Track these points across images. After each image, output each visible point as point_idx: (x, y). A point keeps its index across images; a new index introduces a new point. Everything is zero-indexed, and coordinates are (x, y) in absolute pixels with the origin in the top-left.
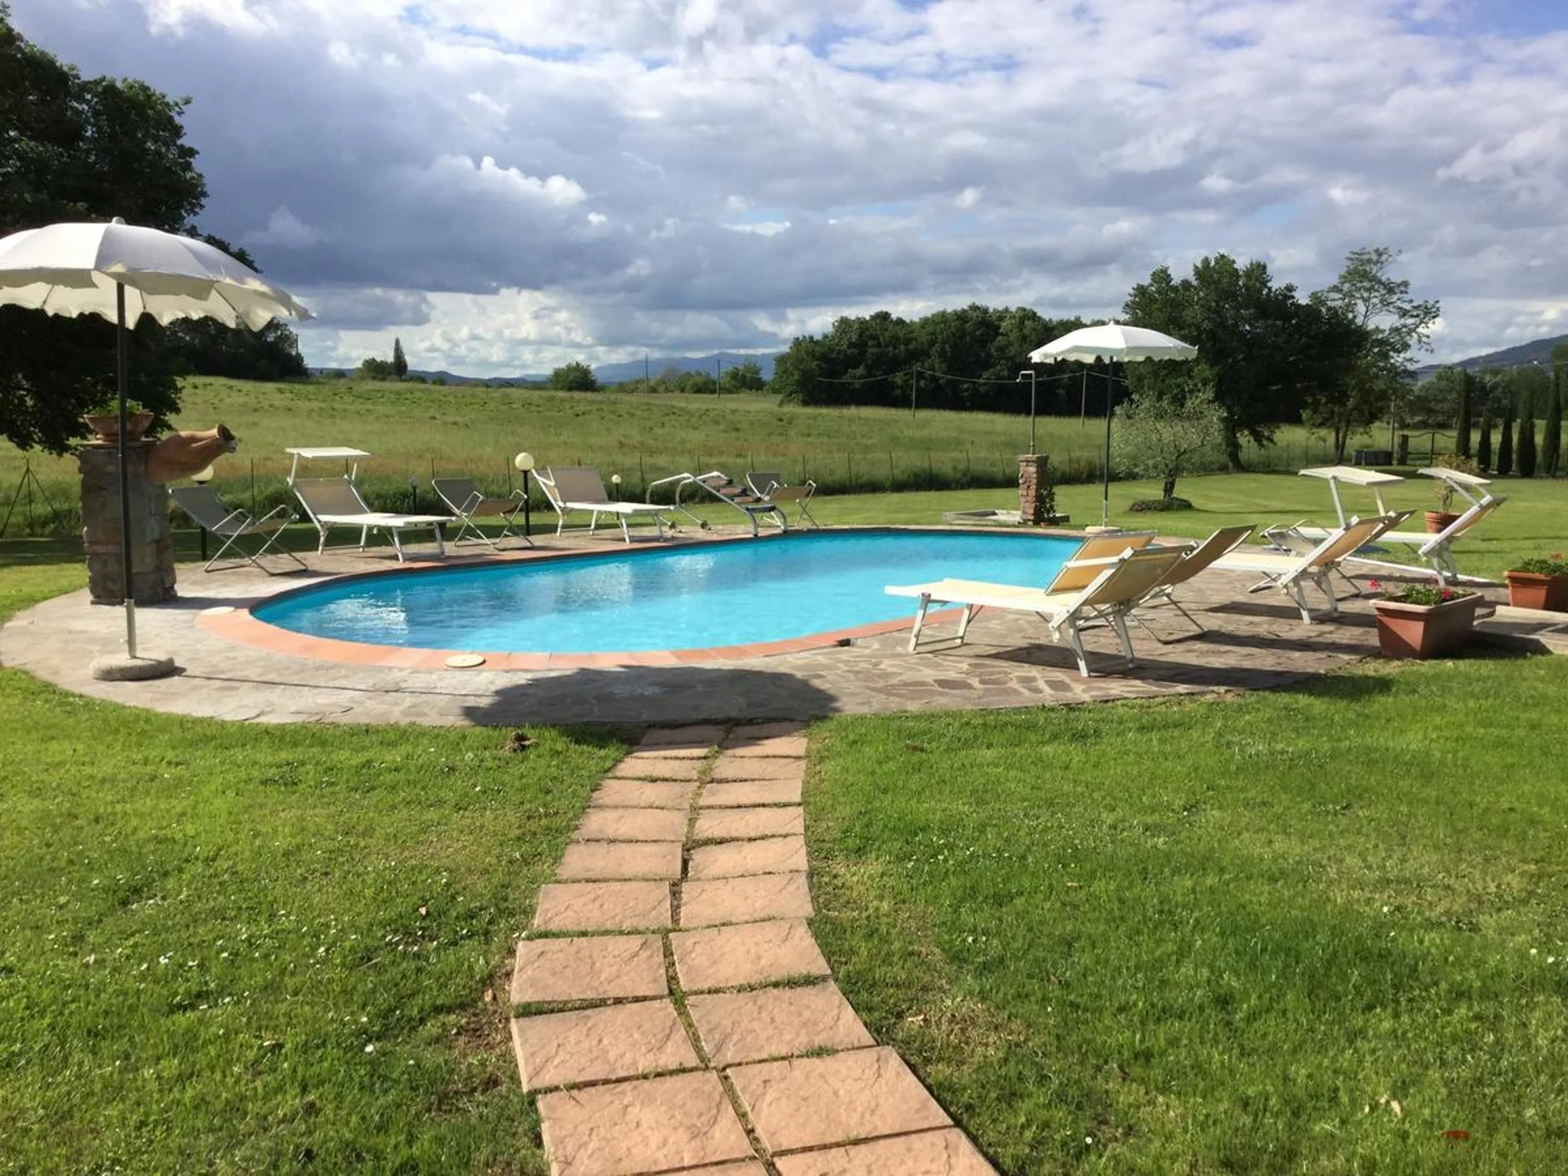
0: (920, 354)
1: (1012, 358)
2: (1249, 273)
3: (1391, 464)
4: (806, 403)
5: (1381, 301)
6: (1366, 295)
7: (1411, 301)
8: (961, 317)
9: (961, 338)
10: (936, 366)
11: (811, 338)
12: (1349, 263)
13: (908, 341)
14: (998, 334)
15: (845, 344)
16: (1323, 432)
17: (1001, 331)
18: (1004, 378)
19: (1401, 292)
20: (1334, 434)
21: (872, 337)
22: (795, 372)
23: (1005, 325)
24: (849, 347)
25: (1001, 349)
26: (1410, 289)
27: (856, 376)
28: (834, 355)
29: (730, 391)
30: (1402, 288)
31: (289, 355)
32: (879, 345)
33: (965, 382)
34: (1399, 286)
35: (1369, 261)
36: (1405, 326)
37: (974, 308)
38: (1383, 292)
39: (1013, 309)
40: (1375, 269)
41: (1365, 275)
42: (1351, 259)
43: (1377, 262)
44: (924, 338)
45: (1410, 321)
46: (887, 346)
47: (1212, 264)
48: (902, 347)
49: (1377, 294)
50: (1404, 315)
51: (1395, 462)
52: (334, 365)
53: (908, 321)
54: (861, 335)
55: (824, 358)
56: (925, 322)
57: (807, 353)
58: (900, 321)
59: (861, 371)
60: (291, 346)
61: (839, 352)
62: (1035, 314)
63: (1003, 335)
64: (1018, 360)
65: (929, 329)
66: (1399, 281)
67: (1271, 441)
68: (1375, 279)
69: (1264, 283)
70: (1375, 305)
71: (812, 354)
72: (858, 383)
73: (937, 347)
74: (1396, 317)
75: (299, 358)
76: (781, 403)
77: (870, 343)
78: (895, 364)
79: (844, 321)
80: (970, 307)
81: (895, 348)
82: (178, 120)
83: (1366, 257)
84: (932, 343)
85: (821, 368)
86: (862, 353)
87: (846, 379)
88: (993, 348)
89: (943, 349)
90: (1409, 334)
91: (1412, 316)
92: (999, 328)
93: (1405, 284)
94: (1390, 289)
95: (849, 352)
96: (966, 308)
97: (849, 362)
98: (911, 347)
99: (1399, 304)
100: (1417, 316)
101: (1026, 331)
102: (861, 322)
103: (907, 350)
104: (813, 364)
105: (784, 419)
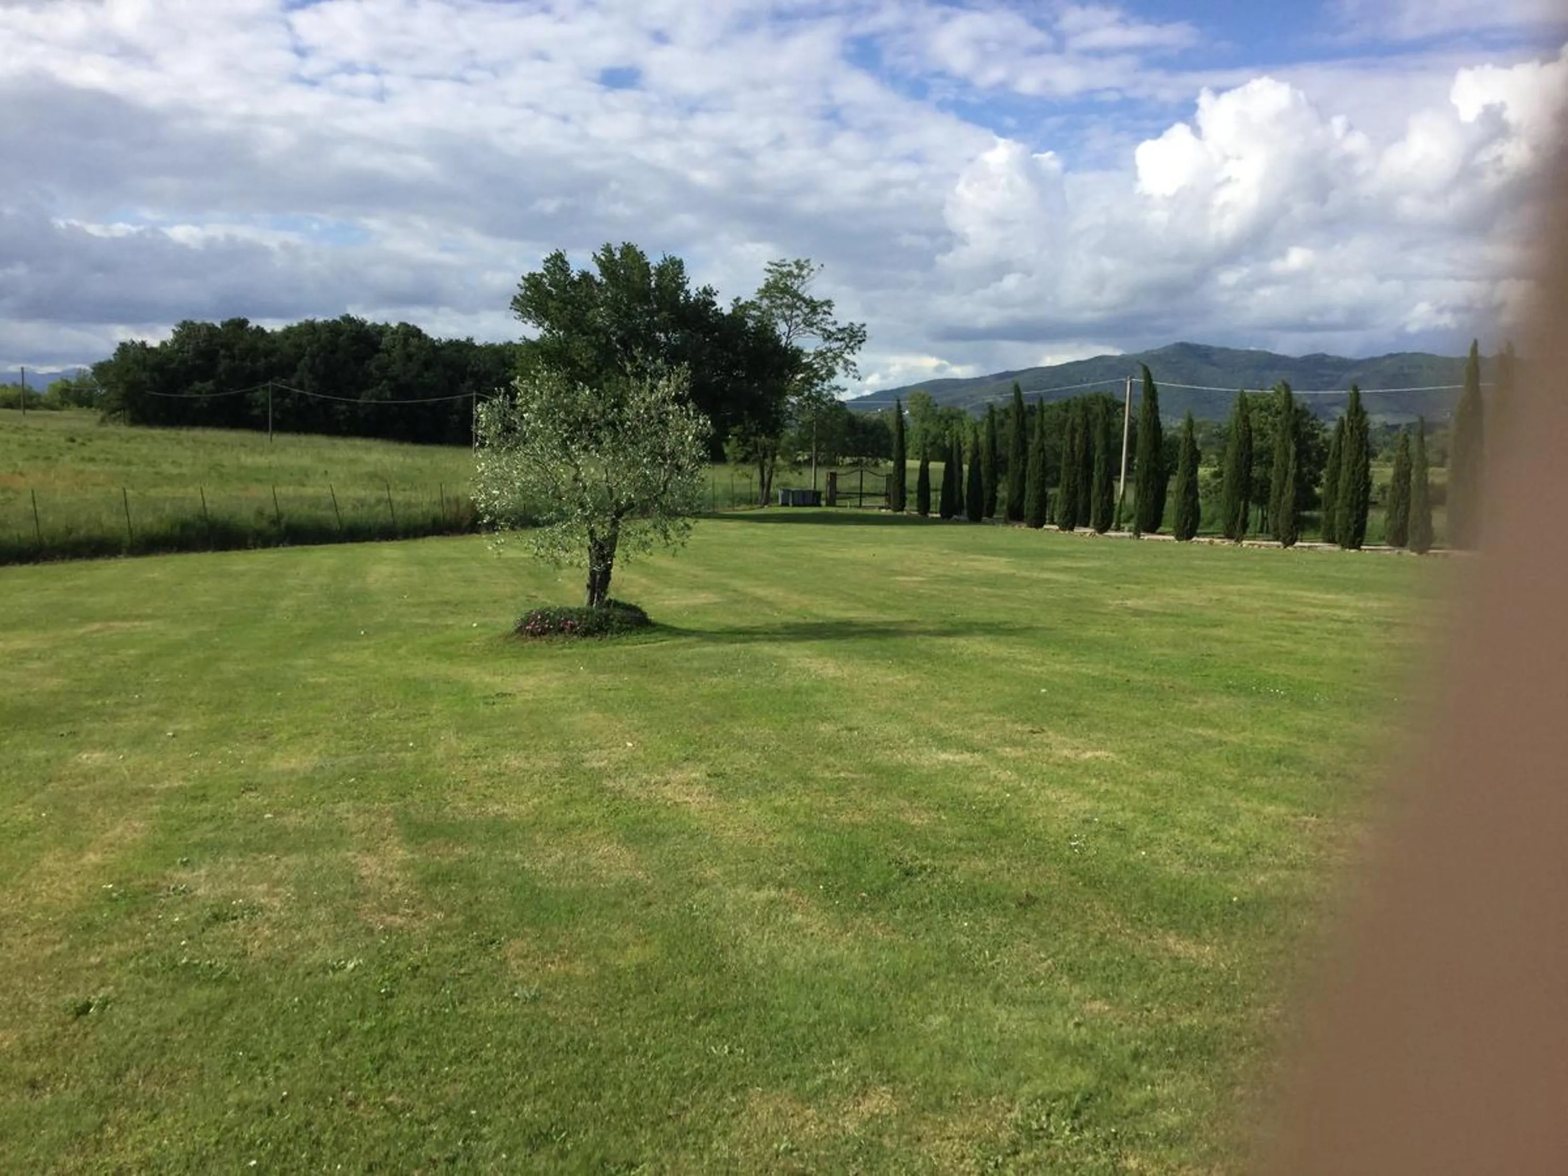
0: (286, 369)
2: (661, 271)
3: (820, 506)
4: (135, 422)
5: (804, 321)
6: (788, 313)
7: (835, 323)
8: (332, 329)
9: (333, 352)
10: (306, 382)
12: (768, 275)
13: (268, 354)
14: (378, 351)
15: (187, 353)
16: (747, 468)
17: (381, 347)
19: (825, 313)
20: (758, 470)
21: (224, 347)
22: (120, 385)
23: (386, 341)
24: (193, 357)
25: (382, 368)
26: (834, 311)
27: (202, 391)
28: (174, 366)
29: (52, 408)
30: (826, 308)
32: (233, 357)
33: (341, 403)
34: (822, 304)
35: (790, 274)
36: (830, 350)
37: (348, 320)
38: (807, 310)
39: (394, 325)
40: (797, 283)
41: (786, 290)
42: (770, 271)
43: (799, 276)
44: (289, 351)
45: (835, 345)
46: (243, 358)
47: (618, 256)
48: (263, 360)
49: (799, 312)
50: (829, 337)
51: (823, 503)
53: (270, 332)
54: (210, 343)
55: (159, 369)
56: (288, 333)
57: (136, 362)
58: (259, 331)
59: (210, 385)
61: (182, 362)
62: (419, 331)
63: (382, 351)
64: (401, 380)
65: (293, 340)
66: (822, 300)
68: (796, 295)
69: (681, 286)
70: (797, 325)
71: (143, 364)
72: (205, 399)
73: (305, 361)
74: (821, 339)
76: (103, 421)
77: (222, 352)
78: (253, 379)
79: (188, 327)
80: (343, 319)
81: (253, 361)
83: (785, 269)
84: (299, 356)
85: (154, 380)
86: (211, 365)
87: (190, 393)
88: (372, 366)
89: (313, 364)
90: (834, 359)
91: (837, 340)
92: (380, 343)
93: (829, 303)
94: (813, 306)
95: (195, 361)
96: (338, 319)
97: (195, 374)
98: (274, 360)
99: (823, 325)
100: (842, 339)
101: (412, 349)
102: (210, 329)
103: (268, 363)
104: (144, 376)
105: (79, 440)
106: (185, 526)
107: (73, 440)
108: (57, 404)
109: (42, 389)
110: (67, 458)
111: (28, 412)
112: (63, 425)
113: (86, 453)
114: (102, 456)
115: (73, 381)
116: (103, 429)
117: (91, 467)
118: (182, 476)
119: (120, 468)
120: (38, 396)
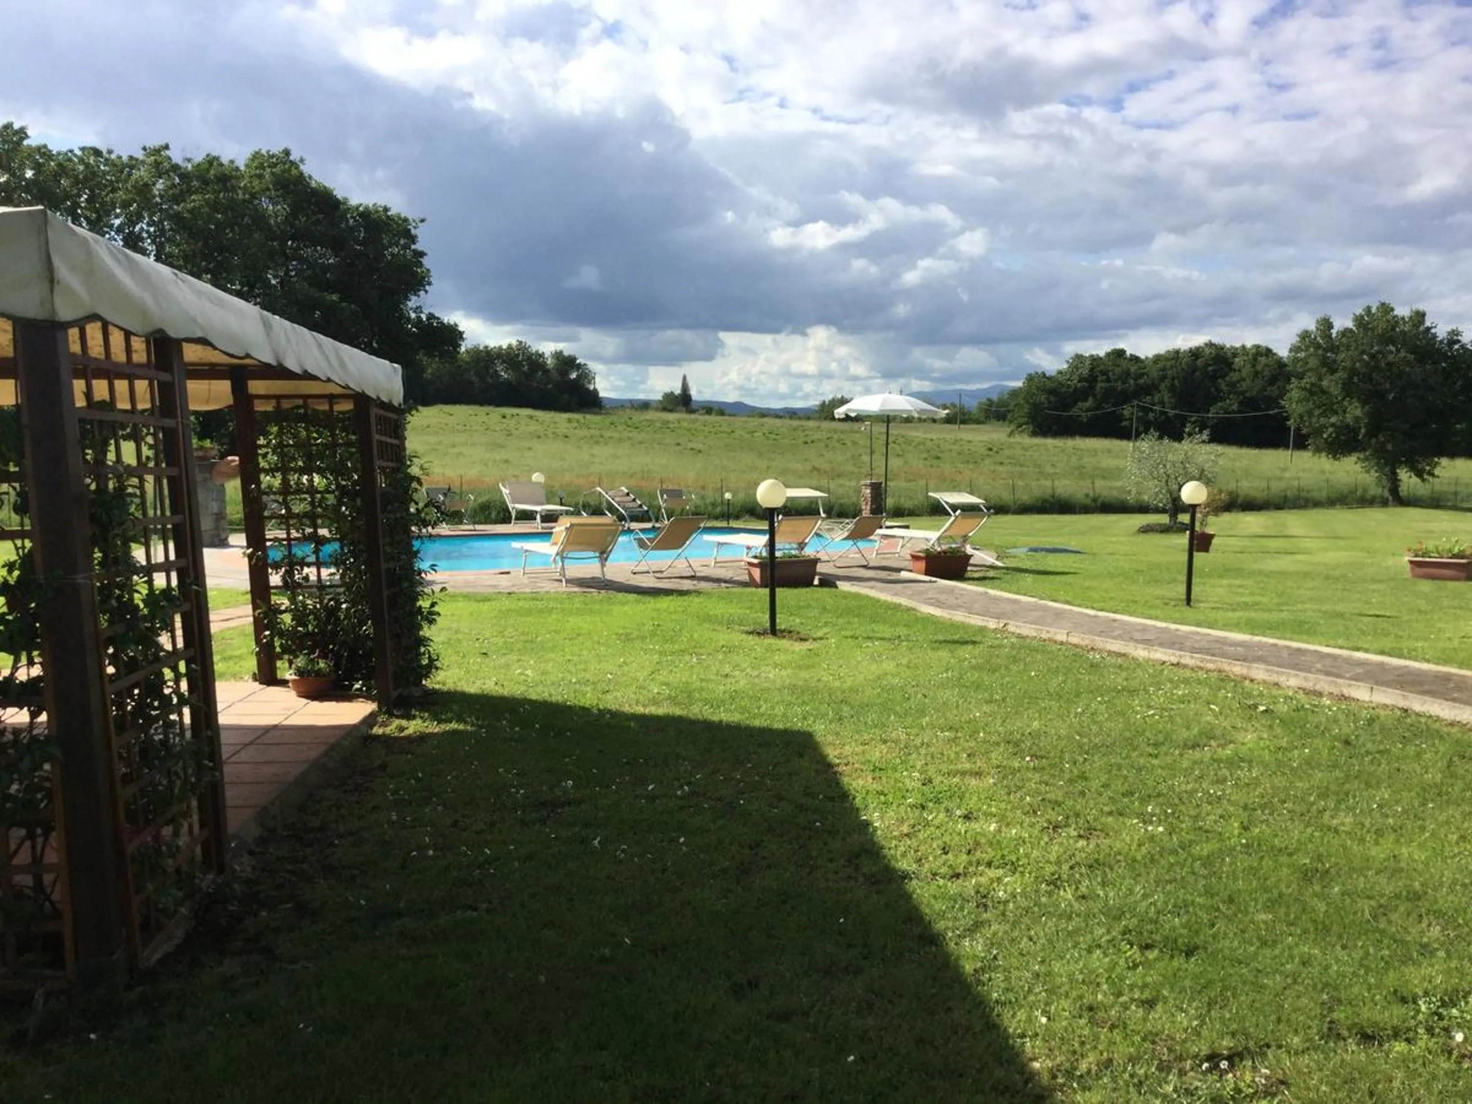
0: (1150, 389)
1: (1243, 393)
2: (1409, 320)
4: (1034, 434)
8: (1195, 353)
9: (1192, 373)
10: (1167, 401)
11: (1044, 374)
13: (1138, 377)
14: (1230, 370)
15: (1075, 378)
17: (1234, 367)
18: (1234, 412)
21: (1103, 373)
22: (1026, 406)
23: (1239, 361)
24: (1079, 381)
25: (1233, 385)
27: (1083, 409)
28: (1064, 389)
29: (978, 422)
31: (588, 390)
32: (1108, 380)
33: (1193, 417)
37: (1210, 345)
39: (1249, 346)
44: (1155, 375)
46: (1116, 380)
48: (1132, 382)
52: (642, 396)
53: (1143, 357)
54: (1092, 370)
55: (1052, 392)
56: (1158, 358)
57: (1038, 389)
58: (1135, 359)
59: (1089, 403)
60: (590, 383)
61: (1069, 386)
62: (1270, 350)
63: (1235, 370)
64: (1248, 395)
65: (1161, 365)
67: (1433, 475)
71: (1043, 389)
72: (1084, 417)
73: (1167, 382)
75: (595, 392)
76: (1011, 434)
77: (1100, 378)
78: (1125, 398)
79: (1079, 357)
80: (1206, 344)
81: (1124, 383)
82: (413, 231)
84: (1163, 378)
85: (1050, 402)
86: (1092, 388)
87: (1075, 411)
88: (1224, 383)
89: (1173, 385)
92: (1233, 364)
95: (1079, 385)
97: (1080, 395)
98: (1141, 381)
101: (1263, 366)
102: (1095, 359)
103: (1137, 385)
104: (1042, 398)
105: (995, 449)
106: (1045, 501)
107: (990, 449)
108: (982, 419)
109: (972, 405)
110: (987, 462)
111: (962, 426)
112: (985, 437)
113: (999, 459)
114: (1008, 461)
115: (995, 398)
116: (1012, 440)
117: (1001, 468)
118: (1056, 473)
119: (1018, 468)
120: (969, 413)
